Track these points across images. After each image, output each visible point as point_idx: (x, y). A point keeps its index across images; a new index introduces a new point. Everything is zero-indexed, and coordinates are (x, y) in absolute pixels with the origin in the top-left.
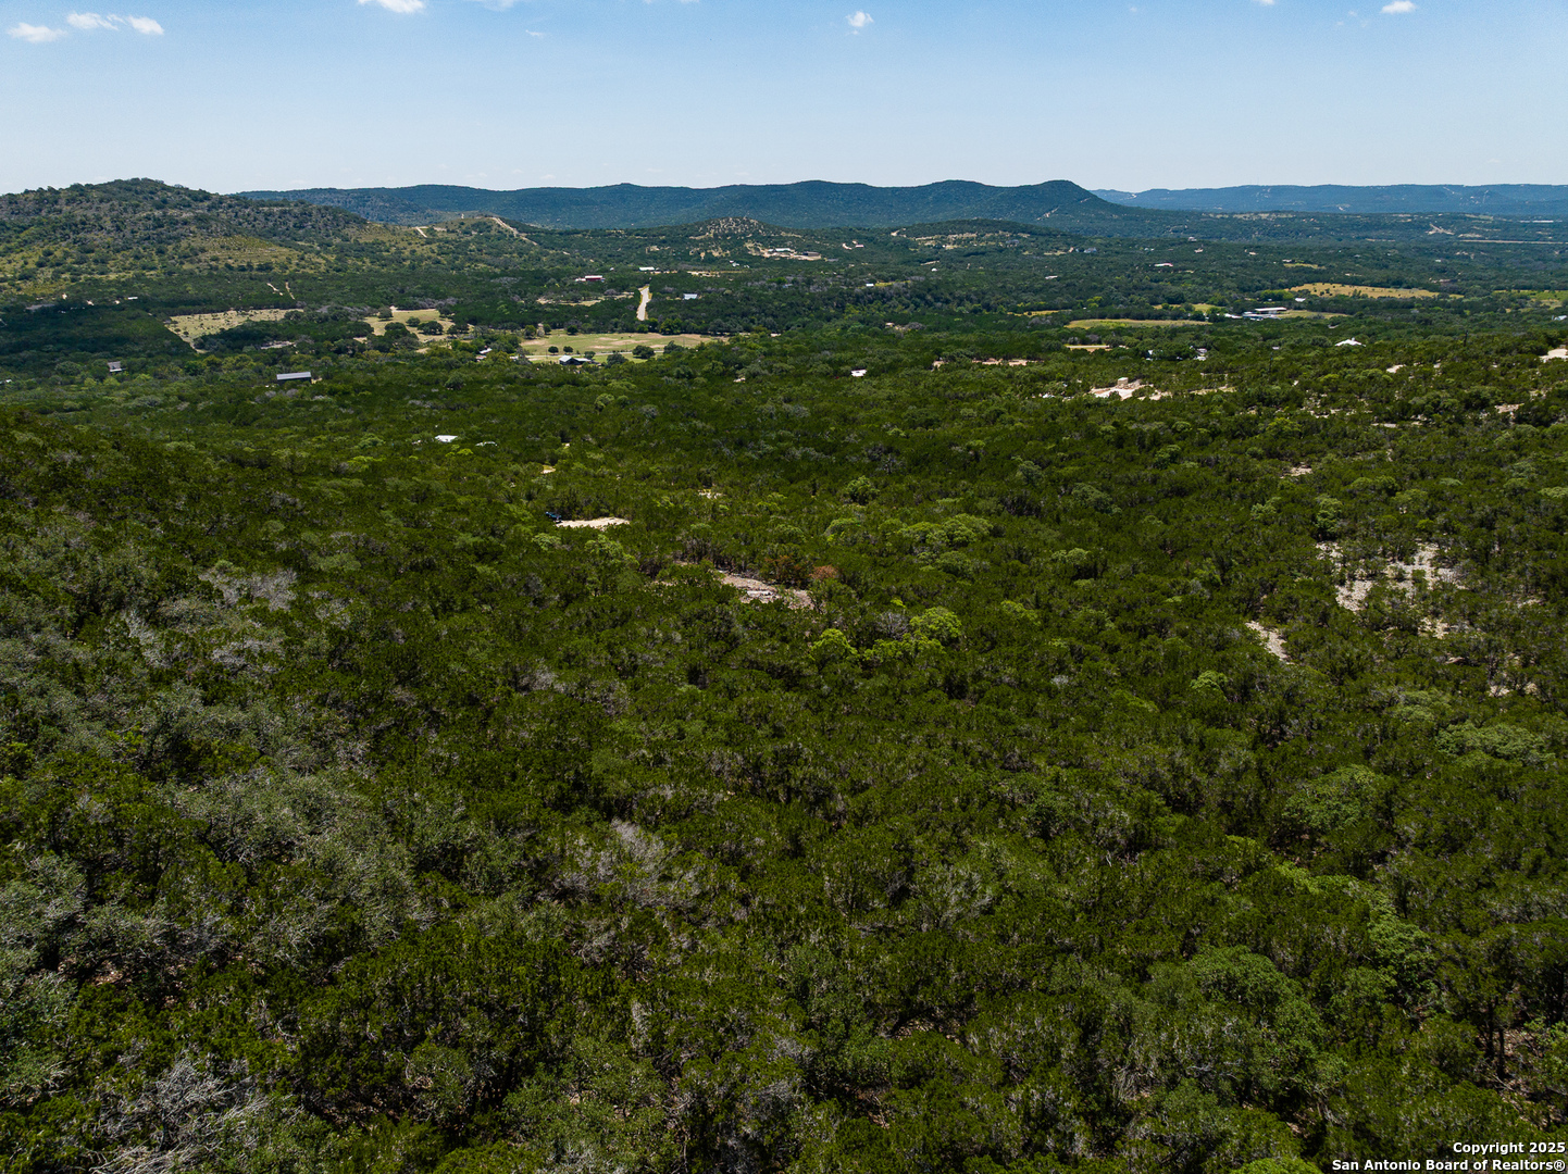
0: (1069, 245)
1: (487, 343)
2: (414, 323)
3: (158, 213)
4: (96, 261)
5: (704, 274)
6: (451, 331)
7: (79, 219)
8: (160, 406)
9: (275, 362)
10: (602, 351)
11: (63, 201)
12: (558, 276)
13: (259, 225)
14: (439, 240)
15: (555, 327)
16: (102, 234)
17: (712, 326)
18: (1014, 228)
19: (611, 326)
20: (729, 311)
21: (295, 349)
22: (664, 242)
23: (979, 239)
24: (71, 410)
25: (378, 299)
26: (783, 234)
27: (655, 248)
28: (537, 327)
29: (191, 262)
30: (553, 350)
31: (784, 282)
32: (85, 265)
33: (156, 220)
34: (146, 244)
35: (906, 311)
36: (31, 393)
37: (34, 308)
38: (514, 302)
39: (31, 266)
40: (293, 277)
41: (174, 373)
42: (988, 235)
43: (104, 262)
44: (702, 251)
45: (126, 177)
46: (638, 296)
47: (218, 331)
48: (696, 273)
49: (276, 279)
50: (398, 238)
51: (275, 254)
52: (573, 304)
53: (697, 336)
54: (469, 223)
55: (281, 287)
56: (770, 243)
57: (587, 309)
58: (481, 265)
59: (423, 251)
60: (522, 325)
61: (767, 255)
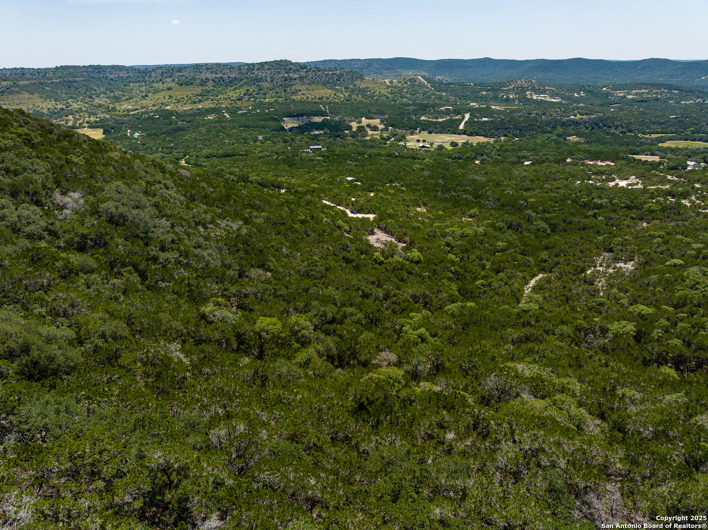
0: (698, 98)
1: (393, 136)
2: (368, 126)
3: (286, 75)
4: (263, 94)
6: (382, 130)
7: (259, 77)
8: (268, 156)
9: (314, 139)
10: (438, 142)
11: (255, 69)
12: (433, 106)
13: (323, 79)
14: (392, 87)
15: (424, 130)
16: (266, 83)
17: (489, 133)
18: (670, 88)
19: (446, 131)
21: (322, 134)
22: (489, 90)
23: (648, 93)
24: (242, 155)
25: (359, 114)
27: (484, 93)
28: (416, 130)
29: (295, 95)
30: (418, 141)
31: (531, 114)
32: (259, 96)
33: (285, 78)
34: (281, 87)
35: (586, 131)
36: (232, 147)
37: (240, 112)
38: (411, 118)
39: (242, 95)
40: (330, 103)
41: (279, 142)
42: (654, 91)
43: (265, 94)
44: (505, 95)
45: (278, 59)
46: (463, 118)
47: (298, 125)
48: (494, 107)
49: (324, 104)
50: (376, 85)
51: (326, 92)
52: (434, 120)
53: (482, 138)
54: (407, 79)
55: (325, 107)
56: (539, 92)
57: (439, 123)
58: (405, 99)
59: (384, 92)
60: (410, 128)
61: (535, 98)
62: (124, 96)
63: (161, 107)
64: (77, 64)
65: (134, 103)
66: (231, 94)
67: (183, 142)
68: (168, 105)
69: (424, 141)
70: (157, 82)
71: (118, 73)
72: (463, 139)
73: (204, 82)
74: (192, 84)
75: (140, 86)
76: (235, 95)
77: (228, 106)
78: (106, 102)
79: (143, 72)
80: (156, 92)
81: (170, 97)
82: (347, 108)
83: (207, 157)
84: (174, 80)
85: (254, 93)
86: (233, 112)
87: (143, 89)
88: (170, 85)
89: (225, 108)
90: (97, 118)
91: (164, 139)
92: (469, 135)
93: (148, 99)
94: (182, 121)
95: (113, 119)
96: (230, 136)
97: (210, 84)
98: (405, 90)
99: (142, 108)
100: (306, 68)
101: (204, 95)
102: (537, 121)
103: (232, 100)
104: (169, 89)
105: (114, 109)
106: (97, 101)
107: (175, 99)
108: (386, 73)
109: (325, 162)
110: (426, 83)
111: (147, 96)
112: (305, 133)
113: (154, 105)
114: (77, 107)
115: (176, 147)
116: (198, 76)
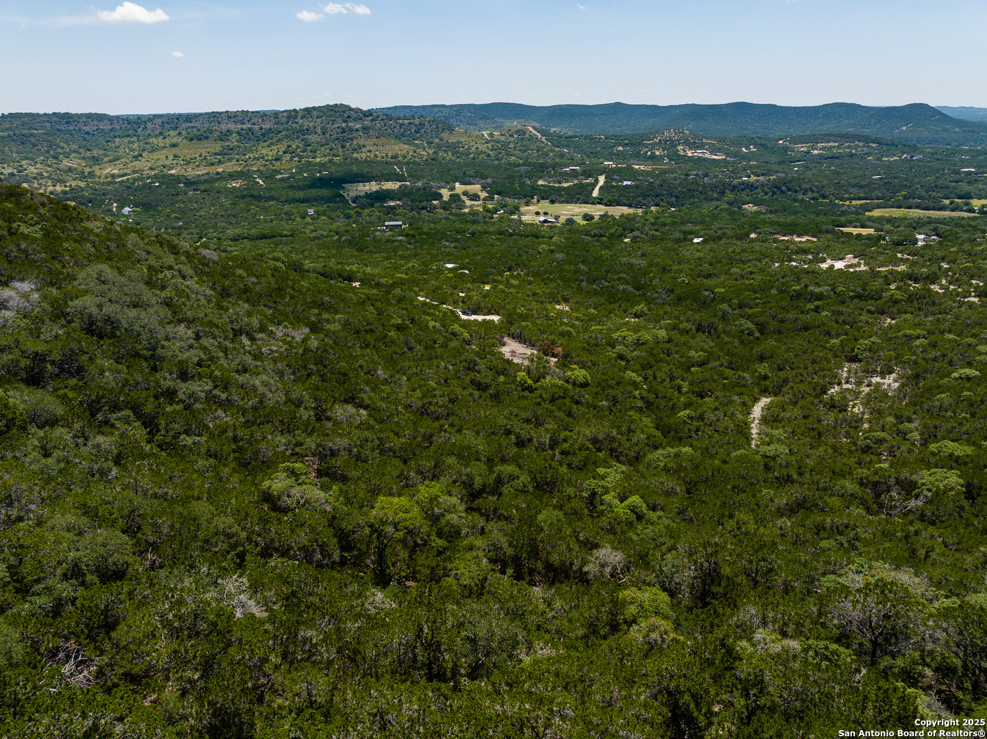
0: (904, 153)
1: (502, 208)
2: (465, 193)
3: (344, 125)
4: (311, 151)
5: (642, 167)
6: (484, 199)
7: (306, 127)
8: (326, 237)
9: (389, 213)
10: (565, 215)
12: (554, 166)
13: (396, 131)
14: (494, 141)
15: (543, 199)
16: (316, 136)
17: (635, 202)
18: (866, 140)
19: (575, 200)
20: (648, 193)
21: (400, 206)
22: (627, 144)
23: (838, 147)
24: (286, 236)
25: (450, 178)
26: (704, 141)
27: (621, 148)
28: (533, 198)
29: (358, 153)
30: (537, 214)
31: (689, 175)
32: (305, 153)
33: (343, 129)
34: (336, 142)
35: (765, 197)
36: (270, 225)
37: (279, 176)
38: (525, 182)
39: (281, 153)
40: (408, 163)
41: (339, 217)
42: (846, 144)
43: (315, 152)
44: (649, 151)
45: (331, 103)
46: (597, 181)
47: (364, 194)
48: (637, 167)
49: (399, 164)
50: (470, 139)
51: (401, 149)
52: (556, 185)
53: (625, 208)
54: (513, 130)
55: (401, 169)
56: (694, 146)
57: (564, 189)
58: (513, 158)
59: (483, 148)
60: (525, 197)
61: (690, 155)
62: (106, 156)
63: (162, 171)
64: (34, 111)
65: (122, 166)
66: (264, 151)
67: (197, 220)
68: (173, 168)
69: (546, 214)
70: (156, 136)
71: (96, 123)
72: (599, 210)
73: (224, 136)
74: (207, 138)
75: (129, 142)
76: (270, 153)
77: (262, 168)
78: (79, 165)
79: (134, 123)
80: (154, 150)
81: (175, 156)
82: (432, 170)
83: (234, 240)
84: (180, 133)
85: (299, 150)
86: (268, 177)
87: (135, 146)
88: (174, 140)
89: (257, 171)
90: (66, 186)
91: (168, 216)
92: (606, 205)
93: (143, 160)
94: (194, 190)
95: (91, 188)
96: (265, 210)
97: (234, 140)
98: (512, 146)
99: (134, 172)
100: (371, 115)
101: (225, 154)
102: (698, 185)
103: (267, 161)
104: (174, 145)
105: (91, 174)
106: (66, 163)
107: (183, 160)
108: (481, 123)
109: (410, 244)
110: (540, 136)
111: (141, 156)
112: (376, 205)
113: (151, 169)
114: (35, 171)
115: (188, 226)
116: (216, 128)
